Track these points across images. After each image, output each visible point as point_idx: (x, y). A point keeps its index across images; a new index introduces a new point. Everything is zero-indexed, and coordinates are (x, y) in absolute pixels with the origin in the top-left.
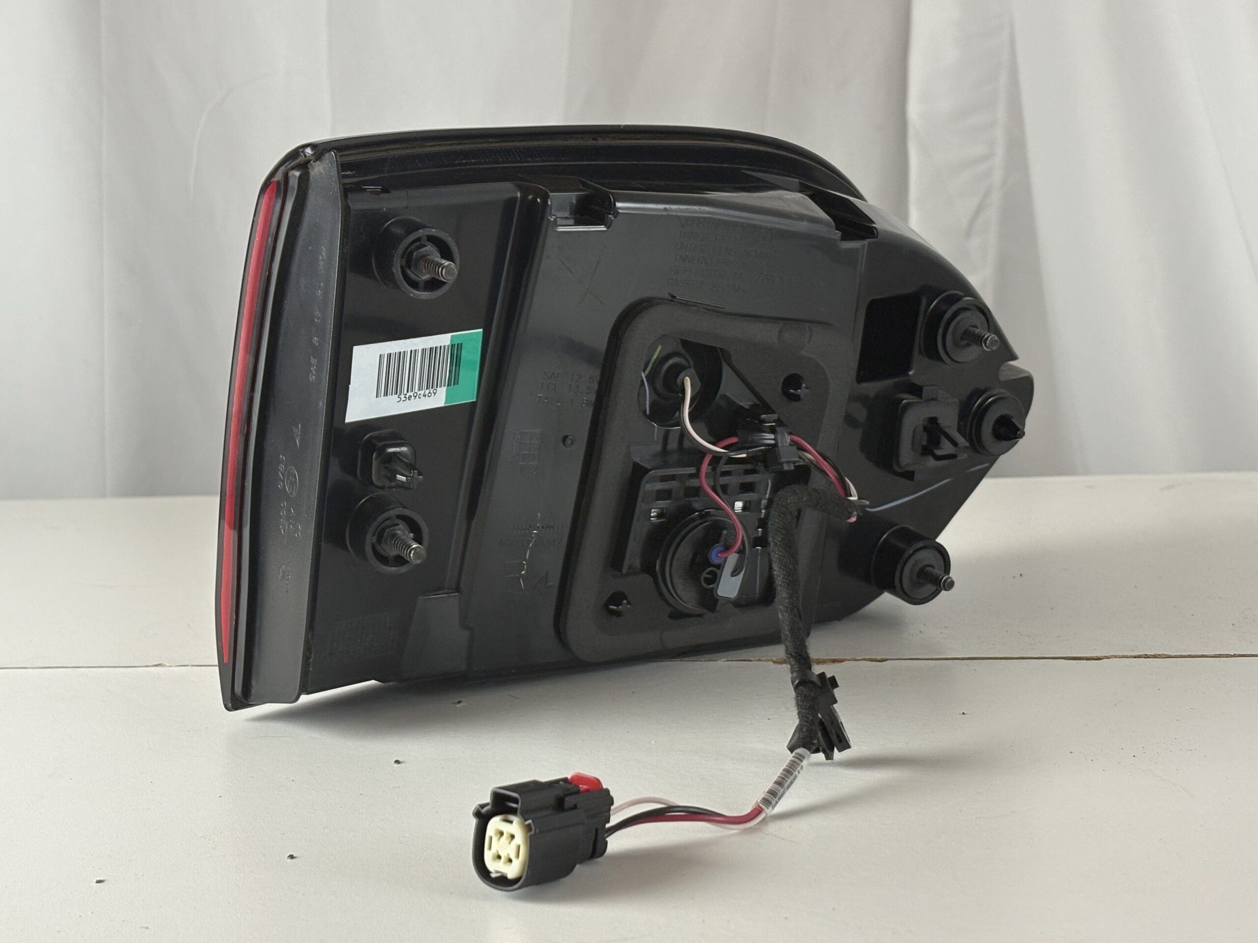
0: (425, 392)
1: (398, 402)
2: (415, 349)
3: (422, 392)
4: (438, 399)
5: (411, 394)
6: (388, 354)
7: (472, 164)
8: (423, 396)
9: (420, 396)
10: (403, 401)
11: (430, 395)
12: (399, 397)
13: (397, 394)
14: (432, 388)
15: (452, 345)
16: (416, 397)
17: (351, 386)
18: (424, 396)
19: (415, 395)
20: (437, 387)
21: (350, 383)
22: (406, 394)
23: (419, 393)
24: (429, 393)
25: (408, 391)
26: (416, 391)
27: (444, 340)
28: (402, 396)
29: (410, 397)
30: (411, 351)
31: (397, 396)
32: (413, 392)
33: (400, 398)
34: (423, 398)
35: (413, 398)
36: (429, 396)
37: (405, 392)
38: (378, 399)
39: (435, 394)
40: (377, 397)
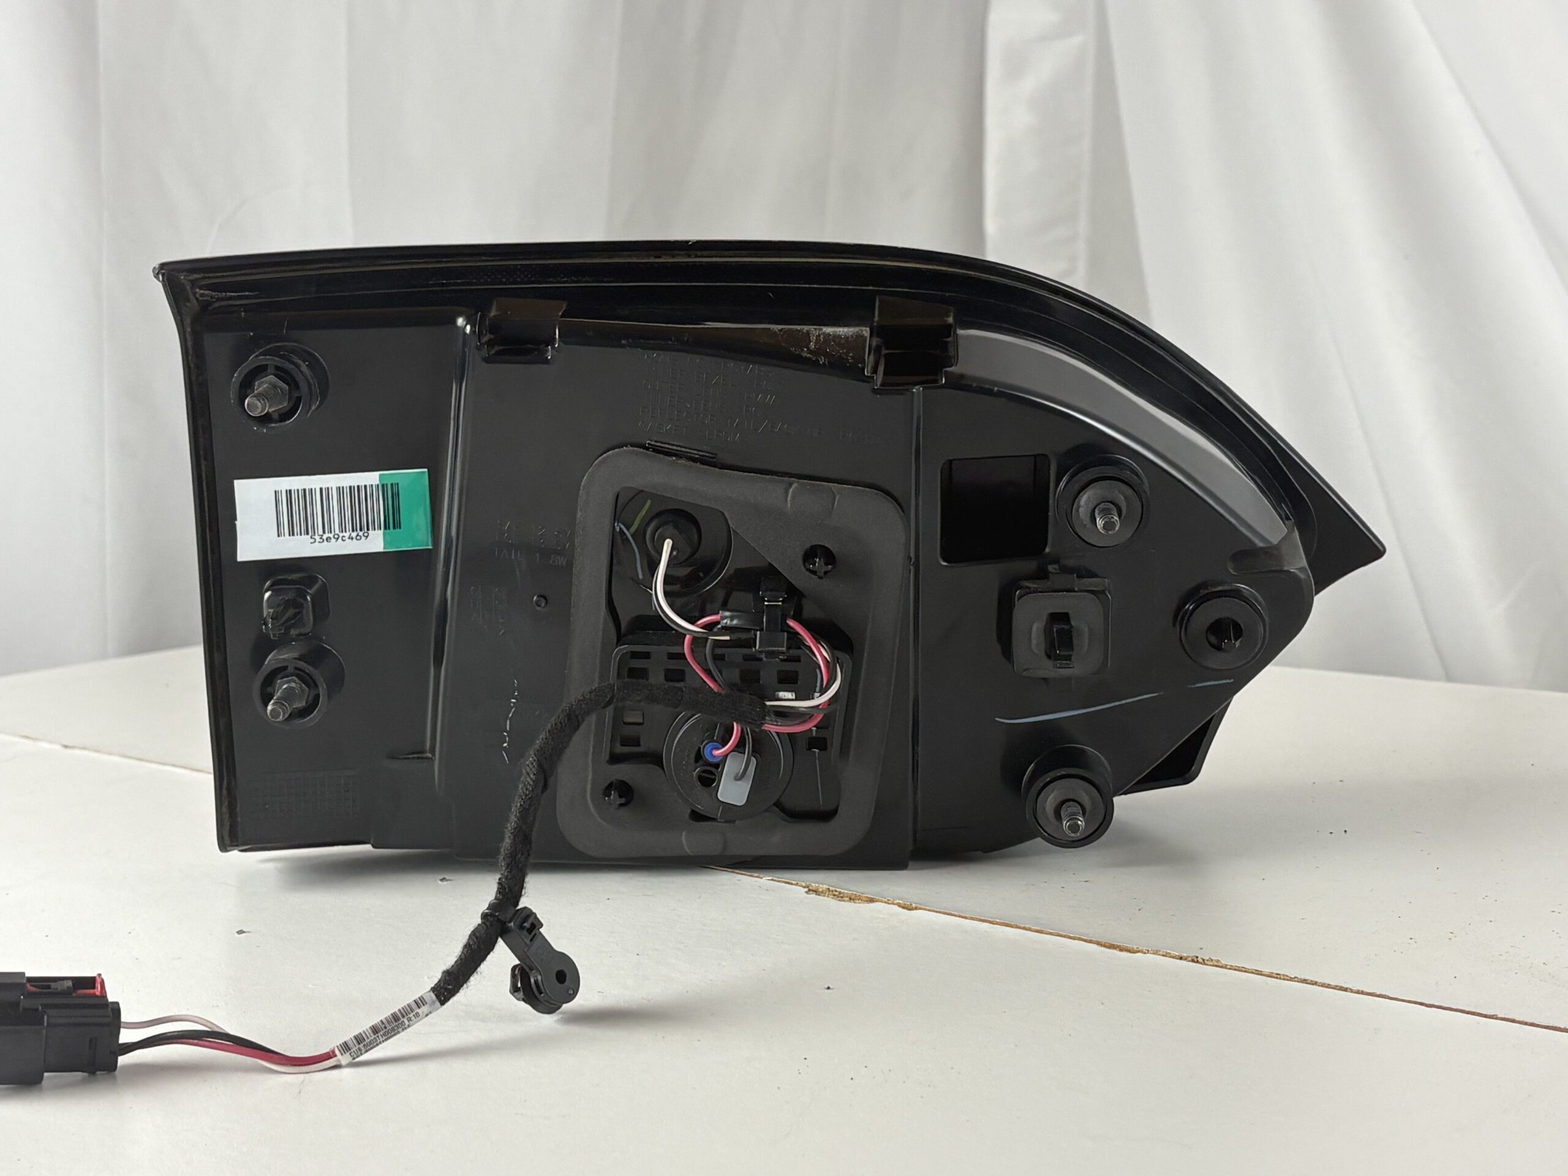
0: (350, 534)
1: (311, 543)
2: (327, 486)
3: (347, 535)
4: (375, 542)
5: (331, 535)
6: (286, 491)
7: (458, 284)
8: (349, 538)
9: (344, 538)
10: (319, 542)
11: (358, 538)
12: (311, 538)
13: (308, 534)
14: (361, 530)
15: (383, 486)
16: (337, 539)
17: (238, 523)
18: (351, 538)
19: (336, 536)
20: (368, 529)
21: (235, 519)
22: (322, 536)
23: (341, 535)
24: (358, 535)
25: (324, 532)
26: (337, 531)
27: (371, 478)
28: (317, 537)
29: (329, 539)
30: (321, 489)
31: (309, 536)
32: (333, 533)
33: (315, 539)
34: (348, 541)
35: (333, 540)
36: (357, 540)
37: (321, 532)
38: (280, 538)
39: (367, 537)
40: (279, 536)
